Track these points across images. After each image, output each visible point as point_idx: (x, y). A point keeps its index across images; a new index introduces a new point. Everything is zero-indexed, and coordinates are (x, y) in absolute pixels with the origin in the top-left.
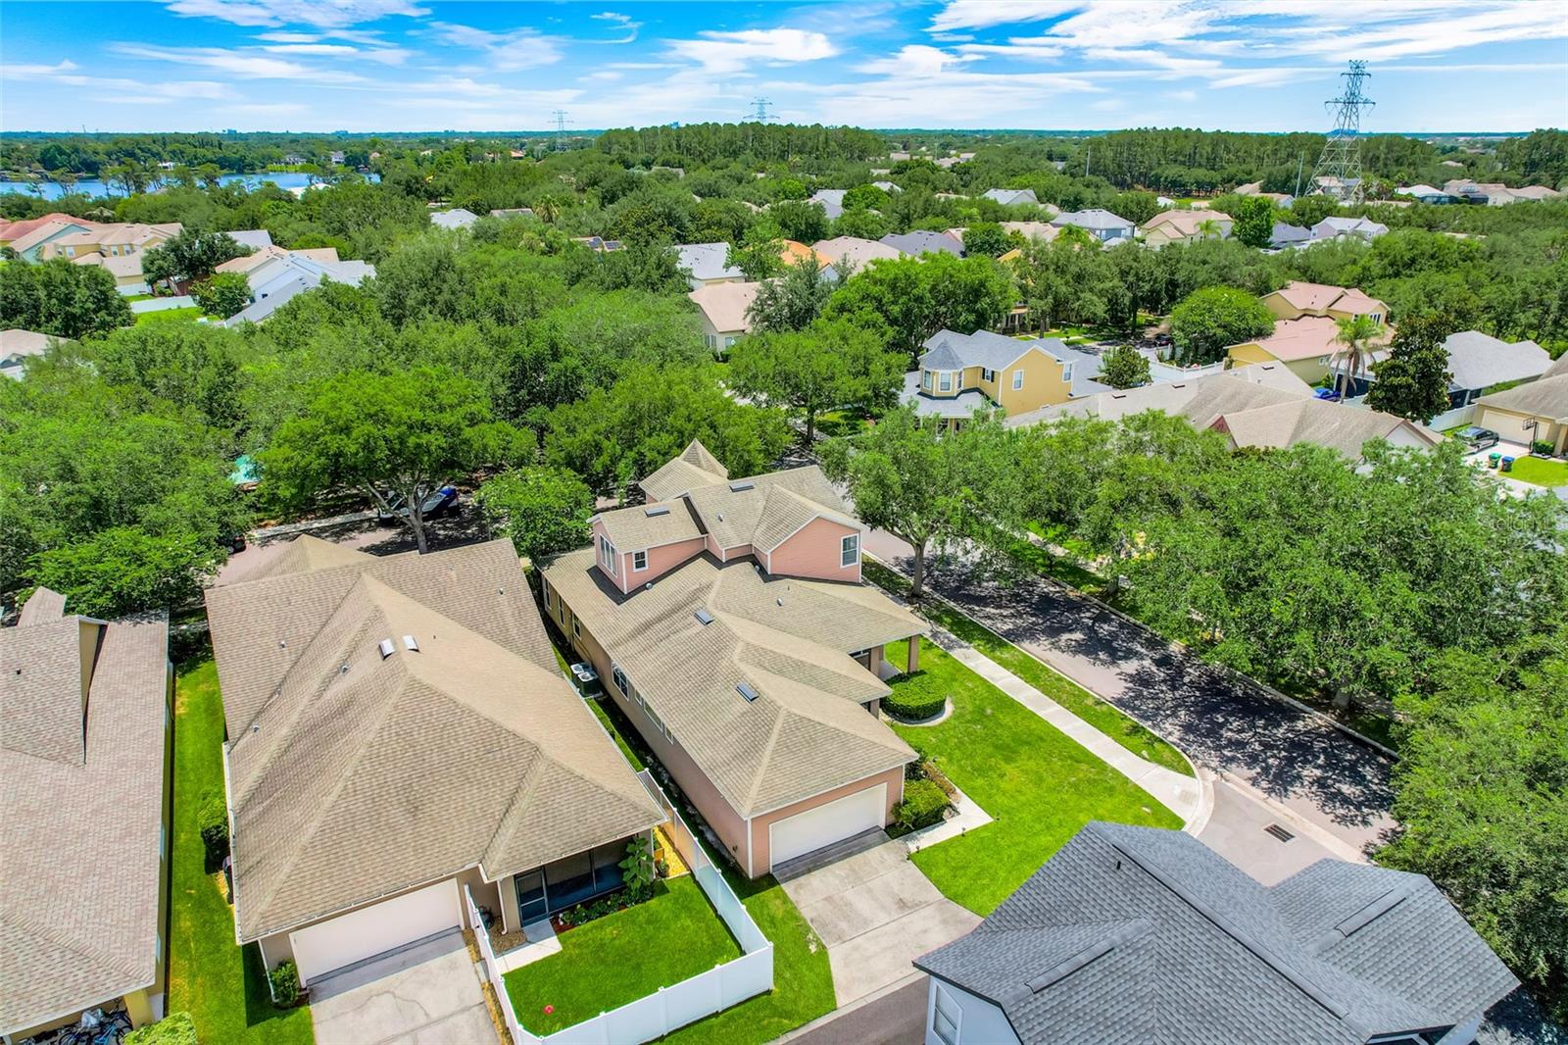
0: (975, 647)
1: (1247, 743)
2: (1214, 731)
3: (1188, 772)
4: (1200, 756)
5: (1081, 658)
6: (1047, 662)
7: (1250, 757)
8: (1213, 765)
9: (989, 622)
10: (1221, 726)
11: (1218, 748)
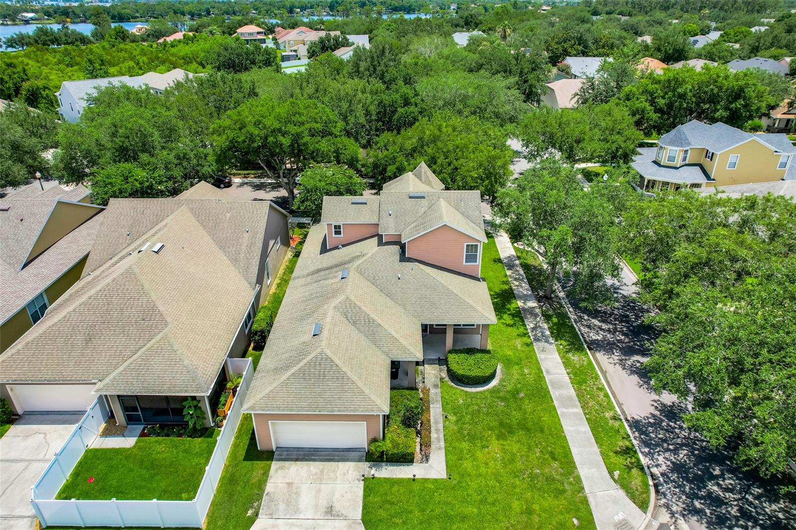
0: (557, 345)
1: (726, 504)
2: (700, 481)
3: (643, 505)
4: (669, 496)
5: (635, 378)
6: (604, 373)
7: (718, 517)
8: (675, 508)
9: (587, 330)
10: (713, 477)
11: (693, 496)
